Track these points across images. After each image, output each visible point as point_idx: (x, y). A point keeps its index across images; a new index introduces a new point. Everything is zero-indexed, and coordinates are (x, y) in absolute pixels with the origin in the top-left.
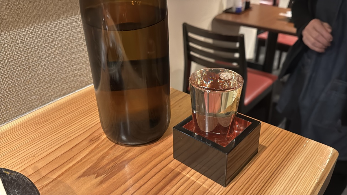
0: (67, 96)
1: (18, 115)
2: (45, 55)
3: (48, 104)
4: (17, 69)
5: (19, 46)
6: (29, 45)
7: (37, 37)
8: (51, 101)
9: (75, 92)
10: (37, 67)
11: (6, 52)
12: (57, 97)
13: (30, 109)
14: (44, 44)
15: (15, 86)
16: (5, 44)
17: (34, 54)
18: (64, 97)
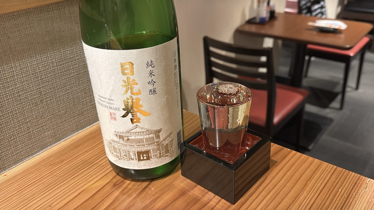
0: (84, 129)
1: (30, 155)
2: (59, 85)
3: (63, 140)
4: (29, 104)
5: (31, 77)
6: (42, 75)
7: (50, 66)
8: (66, 137)
9: (93, 125)
10: (51, 100)
11: (16, 85)
12: (73, 131)
13: (43, 147)
14: (59, 73)
15: (27, 123)
16: (14, 76)
17: (47, 85)
18: (82, 131)
